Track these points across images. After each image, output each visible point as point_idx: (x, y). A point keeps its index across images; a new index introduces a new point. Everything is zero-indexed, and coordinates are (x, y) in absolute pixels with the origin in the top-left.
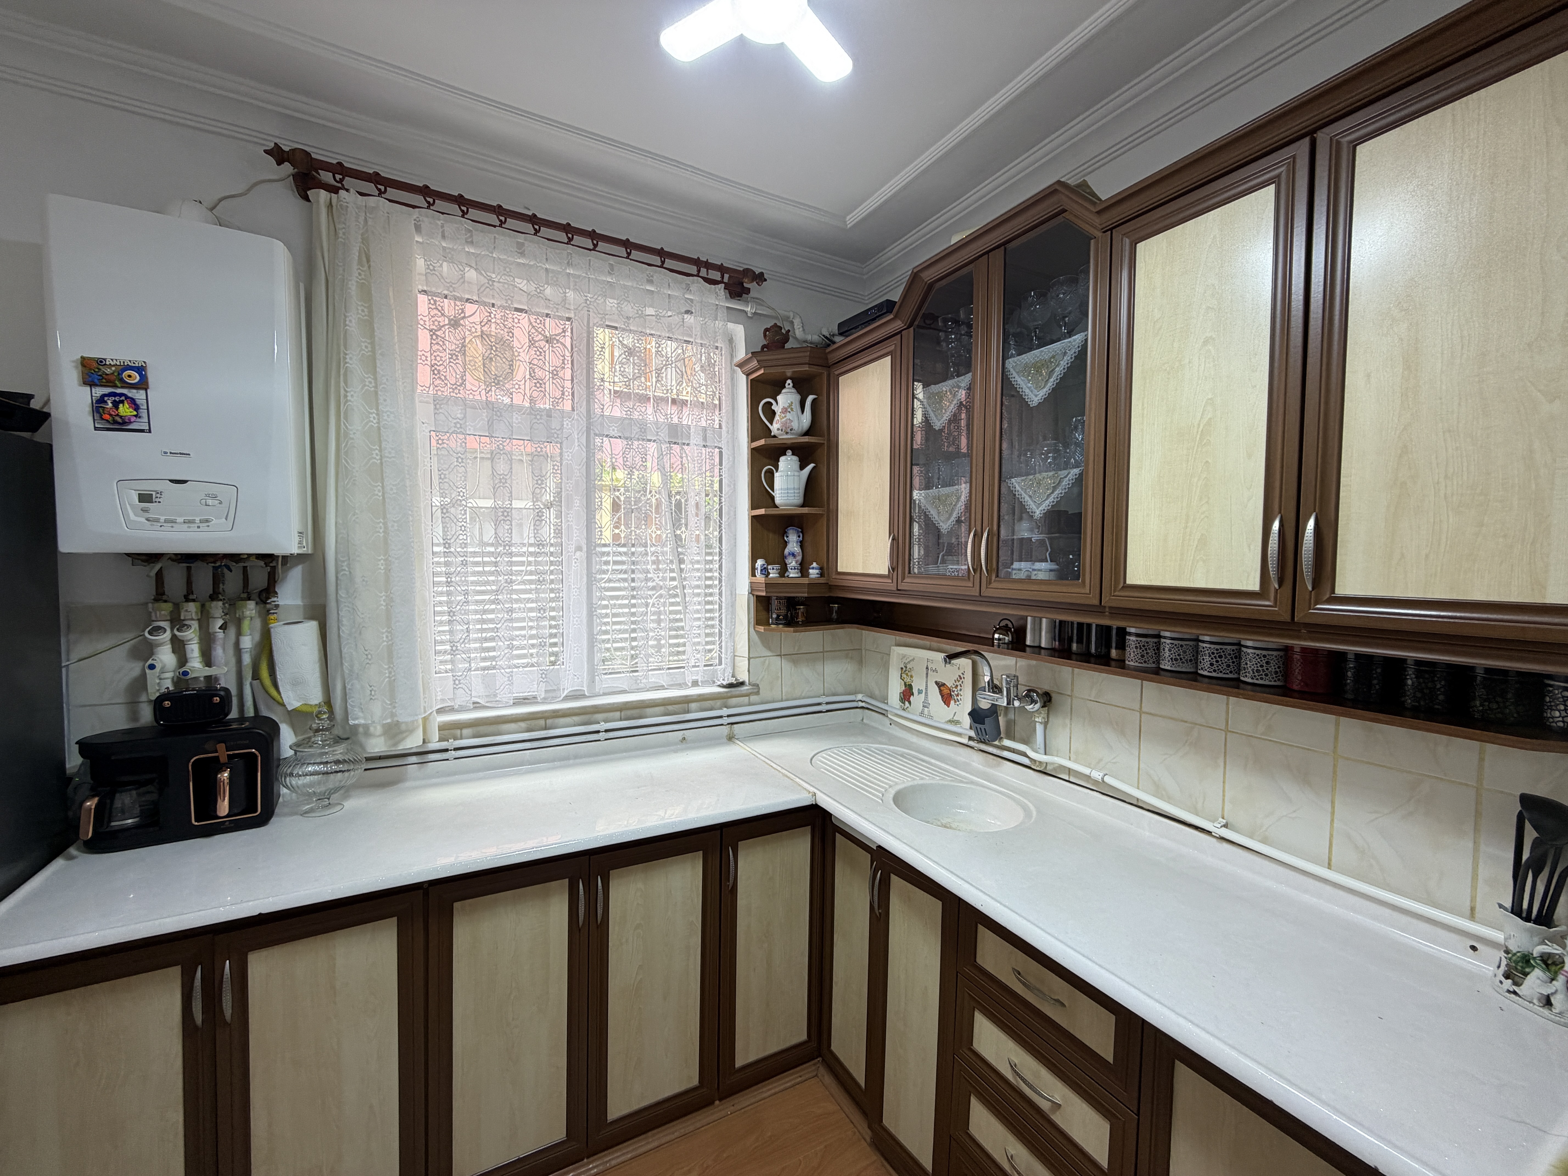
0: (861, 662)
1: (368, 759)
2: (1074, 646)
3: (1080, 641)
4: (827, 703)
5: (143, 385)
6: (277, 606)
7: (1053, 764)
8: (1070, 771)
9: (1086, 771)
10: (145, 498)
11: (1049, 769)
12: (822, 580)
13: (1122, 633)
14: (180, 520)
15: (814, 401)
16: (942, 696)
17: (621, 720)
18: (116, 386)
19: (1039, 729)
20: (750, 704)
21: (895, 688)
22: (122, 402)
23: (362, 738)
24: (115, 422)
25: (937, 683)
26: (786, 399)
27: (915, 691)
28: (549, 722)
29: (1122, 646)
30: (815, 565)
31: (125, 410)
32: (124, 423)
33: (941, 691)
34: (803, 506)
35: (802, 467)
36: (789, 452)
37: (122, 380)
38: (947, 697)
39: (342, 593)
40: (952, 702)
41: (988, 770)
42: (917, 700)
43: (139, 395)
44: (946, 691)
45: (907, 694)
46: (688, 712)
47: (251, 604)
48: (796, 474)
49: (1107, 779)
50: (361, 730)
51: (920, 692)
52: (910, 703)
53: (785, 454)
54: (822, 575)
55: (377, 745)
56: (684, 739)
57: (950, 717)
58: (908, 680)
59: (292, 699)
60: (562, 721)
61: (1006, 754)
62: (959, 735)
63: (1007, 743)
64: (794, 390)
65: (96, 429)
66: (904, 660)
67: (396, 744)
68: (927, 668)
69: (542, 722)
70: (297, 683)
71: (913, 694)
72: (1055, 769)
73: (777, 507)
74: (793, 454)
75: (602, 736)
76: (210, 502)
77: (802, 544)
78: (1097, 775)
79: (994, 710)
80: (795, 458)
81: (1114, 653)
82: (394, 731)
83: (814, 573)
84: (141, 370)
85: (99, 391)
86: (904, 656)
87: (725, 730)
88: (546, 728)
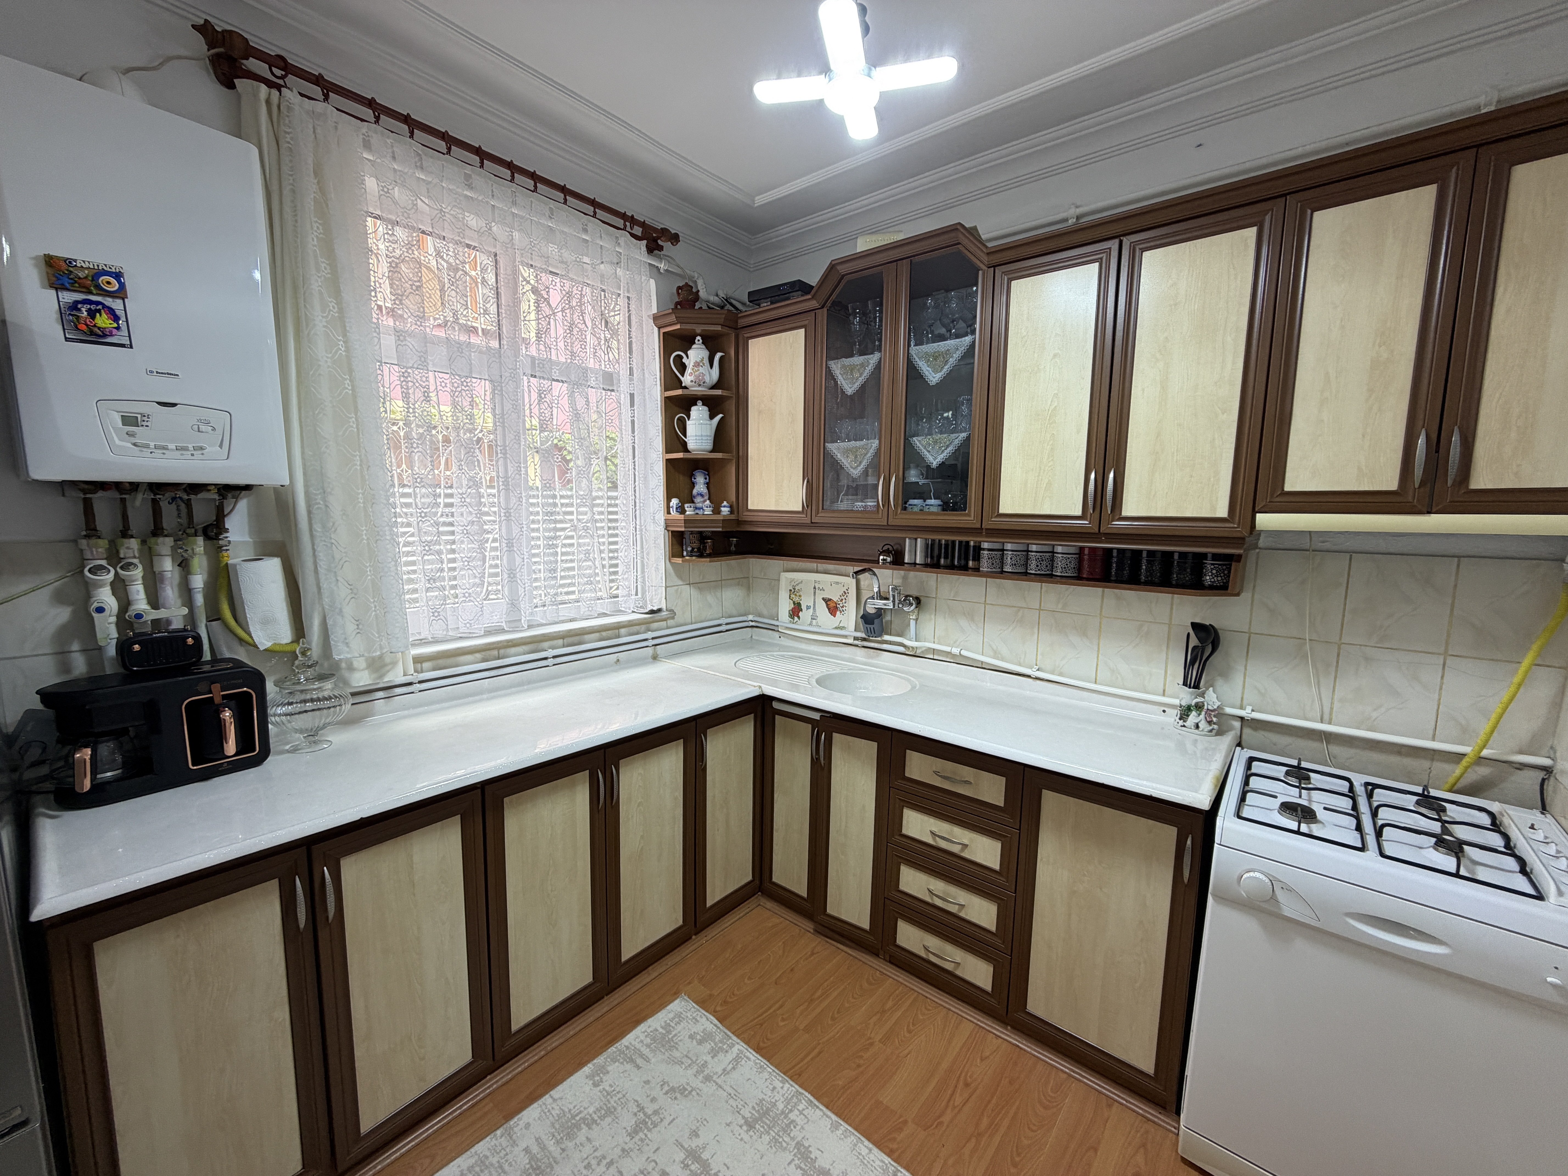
0: (749, 588)
1: (353, 694)
2: (942, 561)
3: (946, 557)
4: (727, 624)
5: (121, 293)
6: (229, 542)
7: (920, 648)
8: (934, 651)
9: (948, 649)
10: (129, 421)
11: (918, 652)
12: (733, 517)
13: (978, 549)
14: (172, 446)
15: (721, 358)
16: (829, 609)
17: (564, 646)
18: (91, 293)
19: (912, 623)
20: (668, 628)
21: (785, 606)
22: (99, 311)
23: (346, 674)
24: (92, 333)
25: (823, 599)
26: (696, 354)
27: (804, 607)
28: (502, 651)
29: (977, 558)
30: (725, 503)
31: (103, 321)
32: (105, 336)
33: (827, 605)
34: (712, 451)
35: (712, 417)
36: (700, 403)
37: (98, 287)
38: (833, 608)
39: (317, 527)
40: (838, 613)
41: (870, 661)
42: (805, 615)
43: (116, 305)
44: (832, 605)
45: (796, 611)
46: (618, 637)
47: (200, 540)
48: (708, 422)
49: (964, 653)
50: (343, 665)
51: (808, 608)
52: (799, 617)
53: (696, 405)
54: (732, 512)
55: (361, 679)
56: (618, 660)
57: (836, 625)
58: (797, 599)
59: (263, 639)
60: (513, 650)
61: (885, 646)
62: (846, 637)
63: (886, 637)
64: (704, 347)
65: (67, 339)
66: (793, 583)
67: (381, 676)
68: (815, 588)
69: (495, 653)
70: (266, 622)
71: (801, 610)
72: (922, 652)
73: (688, 451)
74: (703, 405)
75: (550, 662)
76: (202, 428)
77: (708, 485)
78: (955, 651)
79: (880, 612)
80: (706, 408)
81: (971, 563)
82: (377, 665)
83: (725, 510)
84: (118, 276)
85: (69, 297)
86: (792, 580)
87: (650, 651)
88: (499, 658)
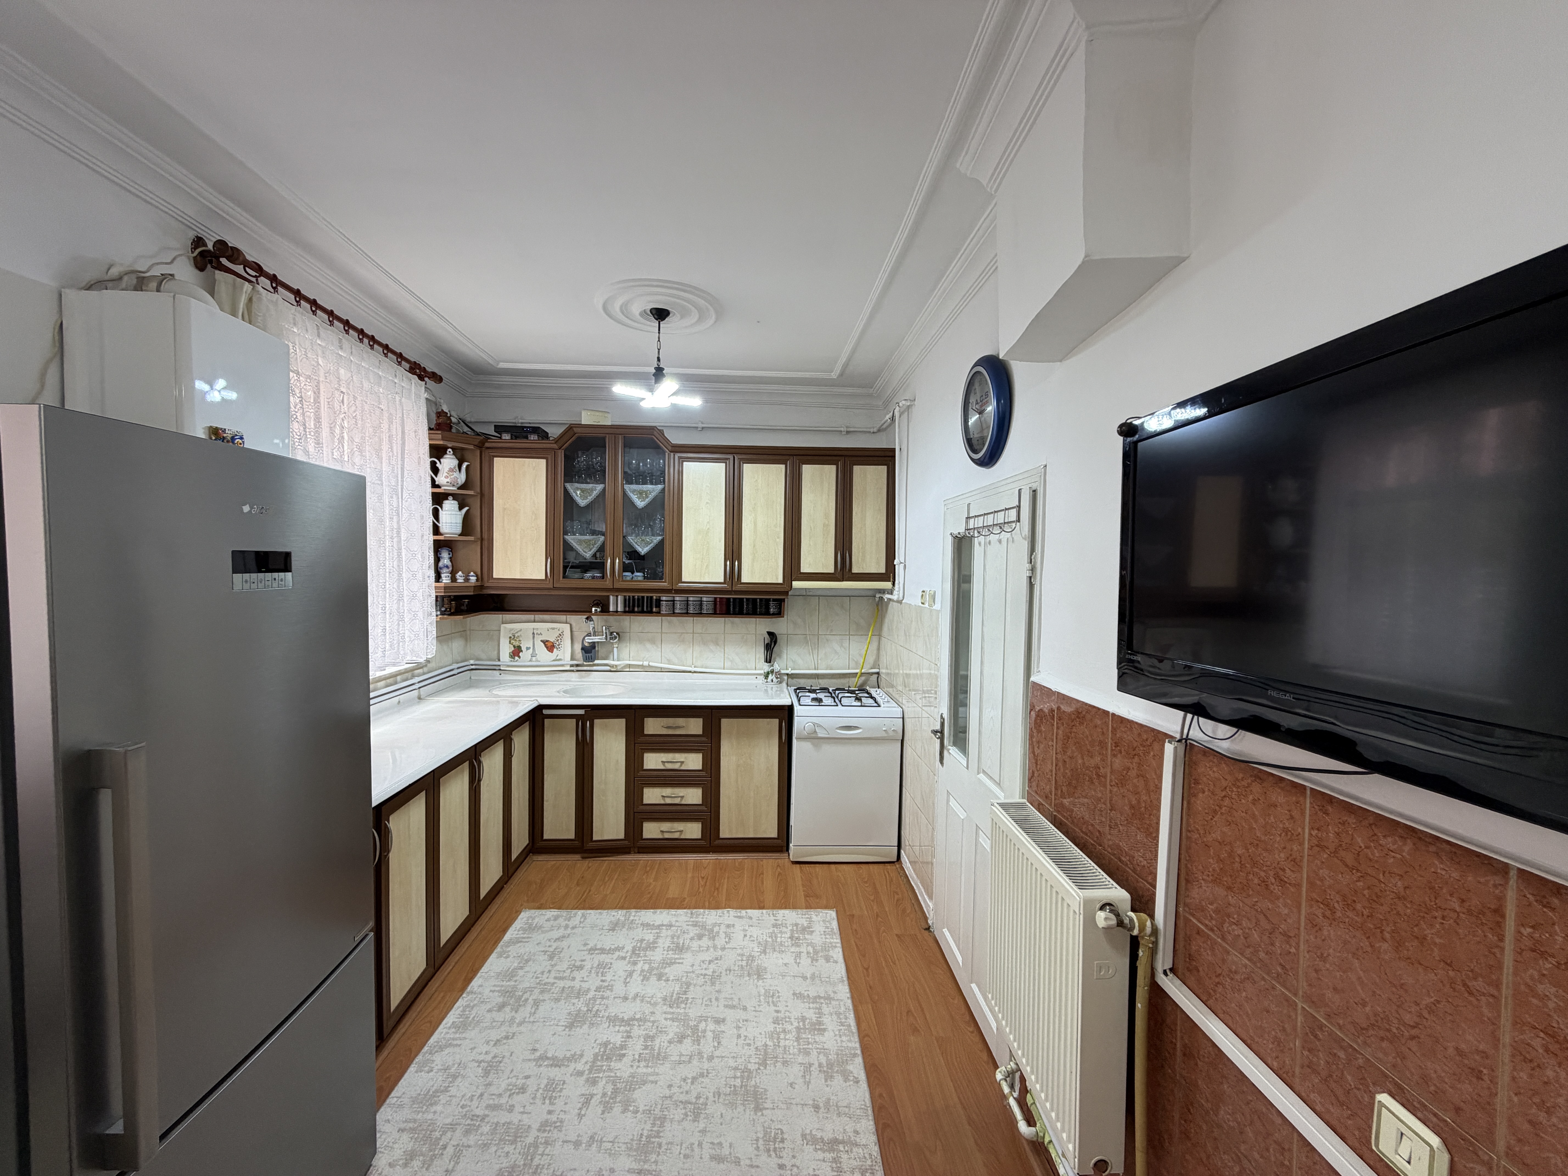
0: (467, 639)
2: (636, 609)
3: (638, 607)
4: (458, 668)
7: (620, 665)
8: (630, 666)
9: (641, 663)
11: (619, 668)
12: (479, 584)
13: (659, 601)
15: (467, 467)
16: (547, 648)
19: (615, 649)
20: (424, 674)
21: (506, 649)
25: (542, 641)
26: (448, 462)
27: (524, 649)
29: (658, 605)
30: (472, 573)
33: (546, 646)
34: (459, 535)
35: (460, 508)
36: (450, 498)
38: (550, 647)
40: (555, 650)
41: (583, 680)
42: (525, 655)
44: (549, 644)
45: (516, 652)
46: (396, 683)
48: (459, 513)
49: (651, 664)
51: (528, 649)
52: (519, 657)
53: (447, 499)
54: (477, 580)
56: (399, 702)
57: (554, 658)
58: (517, 644)
61: (595, 668)
62: (563, 665)
63: (596, 662)
64: (454, 457)
66: (512, 632)
68: (533, 633)
71: (522, 651)
72: (622, 668)
73: (441, 534)
74: (454, 499)
78: (646, 663)
79: (593, 645)
80: (456, 502)
81: (654, 610)
83: (473, 579)
84: (241, 438)
86: (511, 630)
87: (416, 693)
